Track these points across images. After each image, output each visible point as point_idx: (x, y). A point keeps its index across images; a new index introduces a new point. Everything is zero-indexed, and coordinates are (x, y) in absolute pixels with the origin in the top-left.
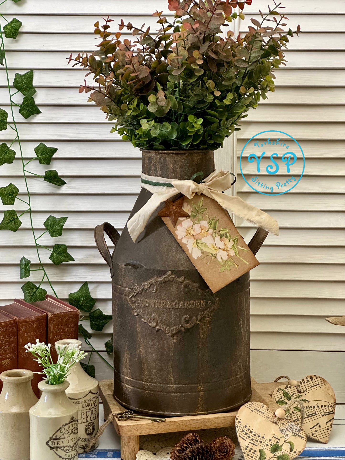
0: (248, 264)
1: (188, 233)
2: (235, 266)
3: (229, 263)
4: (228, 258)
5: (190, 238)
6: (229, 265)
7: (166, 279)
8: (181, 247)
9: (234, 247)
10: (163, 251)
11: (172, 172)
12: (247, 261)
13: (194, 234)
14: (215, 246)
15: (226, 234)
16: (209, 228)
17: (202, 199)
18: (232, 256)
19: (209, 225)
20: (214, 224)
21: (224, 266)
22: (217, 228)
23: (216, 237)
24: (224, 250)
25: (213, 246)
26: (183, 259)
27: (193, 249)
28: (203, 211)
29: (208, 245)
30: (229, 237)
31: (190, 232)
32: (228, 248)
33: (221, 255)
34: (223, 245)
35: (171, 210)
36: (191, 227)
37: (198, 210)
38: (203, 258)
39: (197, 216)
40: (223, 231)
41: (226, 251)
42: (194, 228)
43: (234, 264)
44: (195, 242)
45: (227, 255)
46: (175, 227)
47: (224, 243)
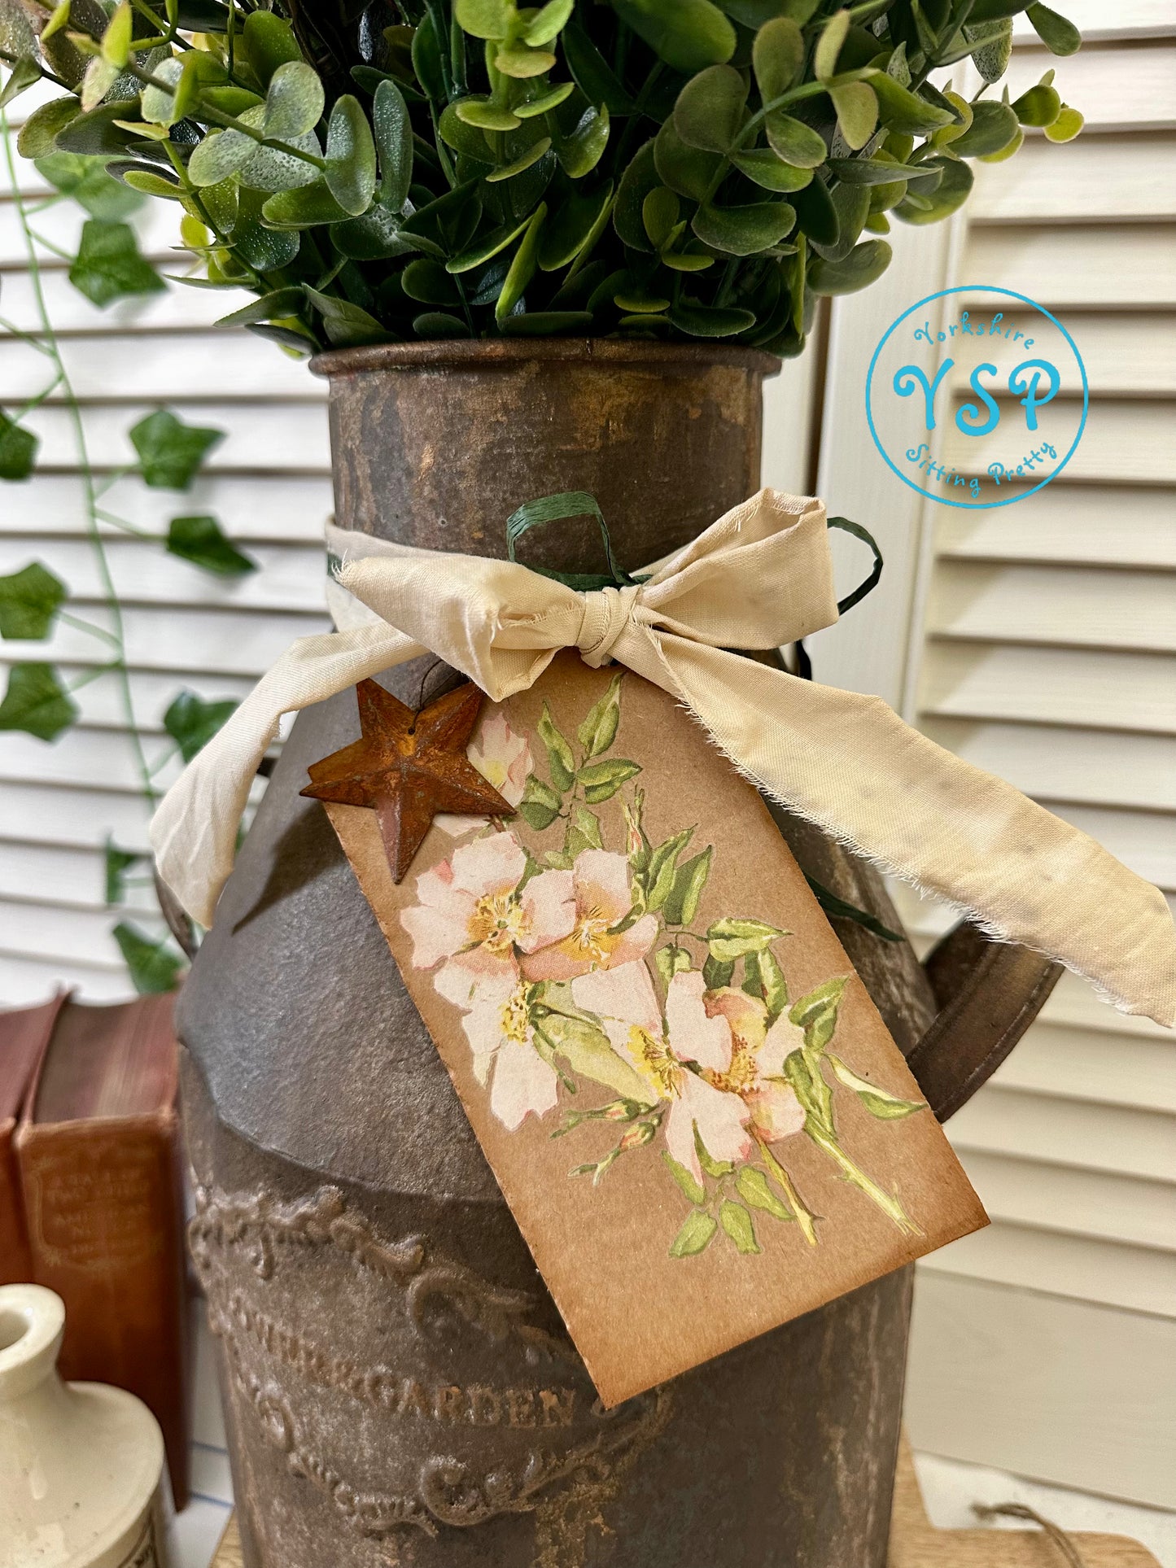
0: (894, 1210)
2: (794, 1218)
3: (753, 1188)
4: (751, 1154)
5: (494, 972)
6: (750, 1208)
7: (313, 1229)
9: (803, 1070)
10: (323, 1028)
11: (432, 501)
12: (887, 1191)
13: (527, 945)
14: (663, 1048)
15: (753, 964)
16: (637, 910)
17: (615, 699)
18: (777, 1141)
19: (639, 886)
20: (673, 885)
21: (711, 1205)
22: (692, 910)
23: (676, 982)
24: (727, 1086)
25: (645, 1041)
26: (430, 1111)
27: (500, 1053)
28: (610, 784)
29: (609, 1035)
30: (774, 986)
31: (499, 922)
32: (755, 1072)
33: (694, 1121)
34: (722, 1046)
35: (388, 760)
36: (512, 892)
37: (573, 773)
38: (564, 1129)
39: (562, 812)
40: (734, 940)
41: (741, 1095)
42: (531, 900)
43: (787, 1207)
44: (520, 1001)
45: (740, 1127)
46: (404, 883)
47: (731, 1026)
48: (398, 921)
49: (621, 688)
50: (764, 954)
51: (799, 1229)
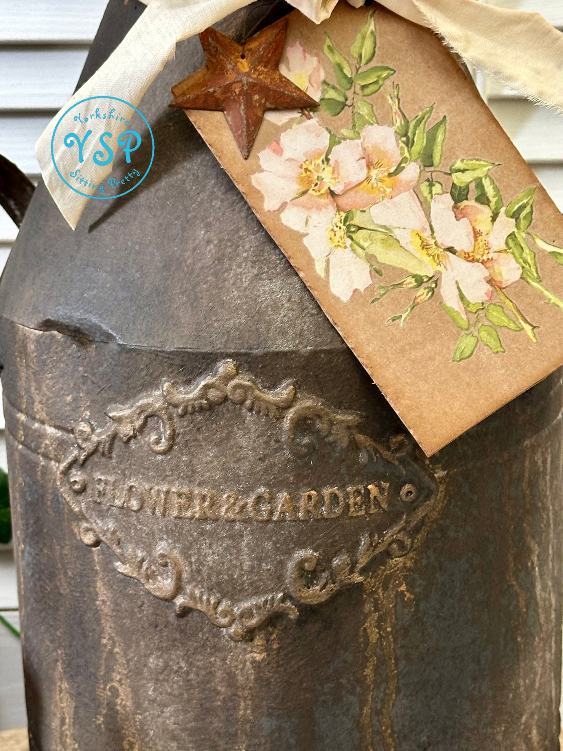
1: (310, 182)
2: (523, 329)
3: (496, 315)
4: (491, 296)
5: (319, 208)
6: (496, 327)
7: (213, 394)
8: (276, 247)
9: (518, 244)
10: (200, 265)
13: (338, 189)
14: (431, 242)
15: (480, 185)
16: (404, 160)
17: (372, 27)
18: (507, 287)
19: (404, 145)
20: (425, 142)
21: (472, 329)
22: (439, 156)
23: (435, 201)
24: (473, 259)
25: (421, 239)
26: (289, 300)
27: (331, 257)
28: (376, 82)
29: (398, 238)
30: (494, 197)
31: (318, 177)
32: (489, 249)
33: (457, 282)
34: (468, 236)
35: (231, 77)
36: (323, 157)
37: (351, 78)
38: (378, 297)
39: (348, 103)
40: (467, 172)
41: (483, 263)
42: (336, 161)
43: (518, 323)
44: (339, 224)
45: (484, 282)
46: (250, 158)
47: (471, 224)
48: (250, 182)
49: (374, 20)
50: (486, 178)
51: (526, 335)
